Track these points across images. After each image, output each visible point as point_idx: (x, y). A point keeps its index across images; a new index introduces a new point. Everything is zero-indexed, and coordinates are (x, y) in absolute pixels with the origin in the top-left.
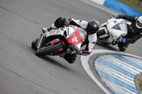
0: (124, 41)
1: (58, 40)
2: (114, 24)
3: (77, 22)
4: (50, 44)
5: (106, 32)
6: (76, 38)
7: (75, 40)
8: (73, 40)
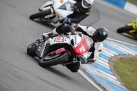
0: (69, 21)
1: (63, 49)
2: (61, 5)
3: (84, 28)
4: (55, 54)
5: (52, 12)
6: (83, 47)
7: (82, 49)
8: (81, 50)
